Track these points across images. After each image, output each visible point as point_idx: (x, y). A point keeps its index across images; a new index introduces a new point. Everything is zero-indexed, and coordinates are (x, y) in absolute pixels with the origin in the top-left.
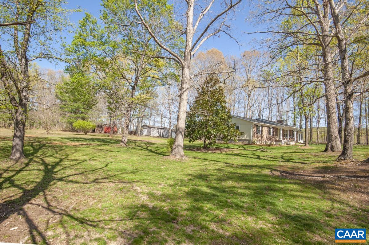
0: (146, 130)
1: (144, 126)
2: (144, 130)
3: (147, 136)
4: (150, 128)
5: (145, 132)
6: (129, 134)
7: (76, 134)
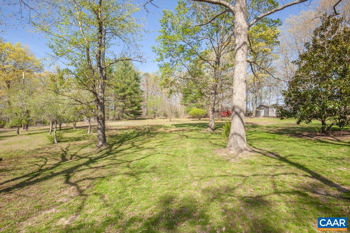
0: (263, 110)
1: (261, 106)
2: (261, 110)
3: (264, 117)
4: (268, 107)
5: (262, 112)
6: (246, 116)
7: (193, 120)
